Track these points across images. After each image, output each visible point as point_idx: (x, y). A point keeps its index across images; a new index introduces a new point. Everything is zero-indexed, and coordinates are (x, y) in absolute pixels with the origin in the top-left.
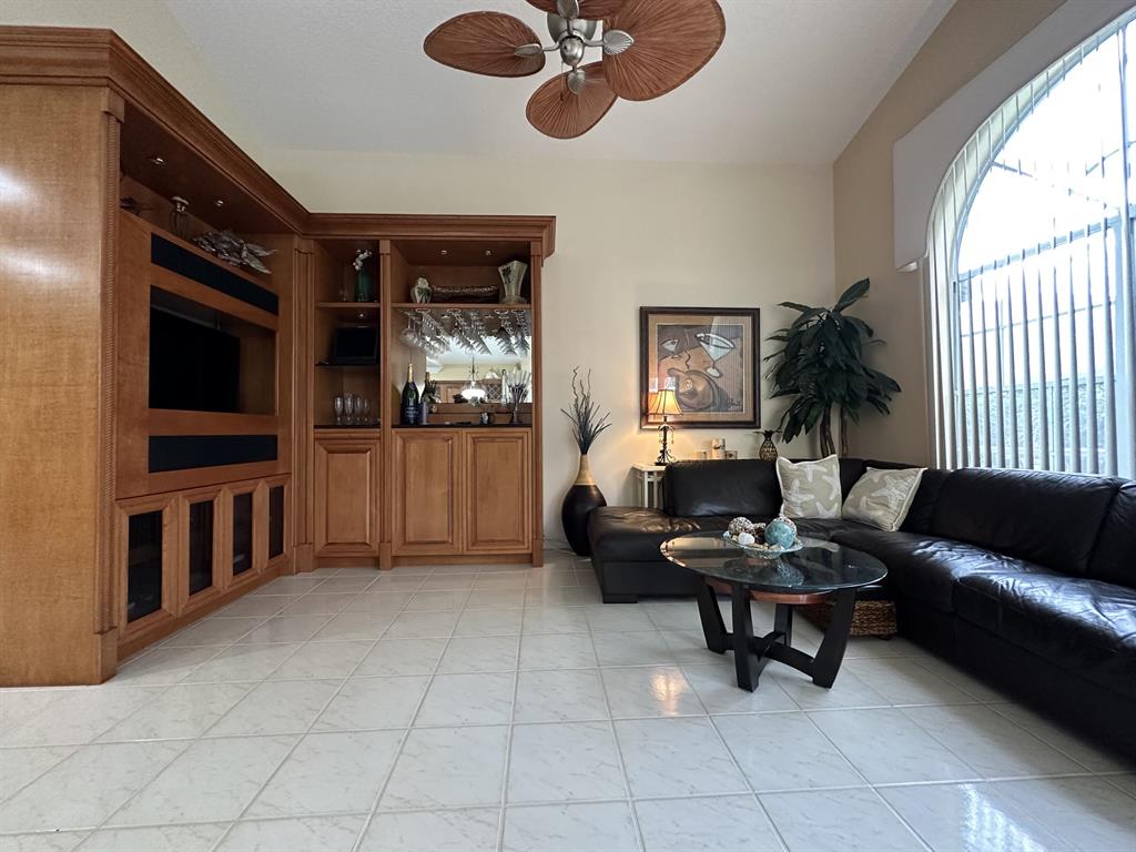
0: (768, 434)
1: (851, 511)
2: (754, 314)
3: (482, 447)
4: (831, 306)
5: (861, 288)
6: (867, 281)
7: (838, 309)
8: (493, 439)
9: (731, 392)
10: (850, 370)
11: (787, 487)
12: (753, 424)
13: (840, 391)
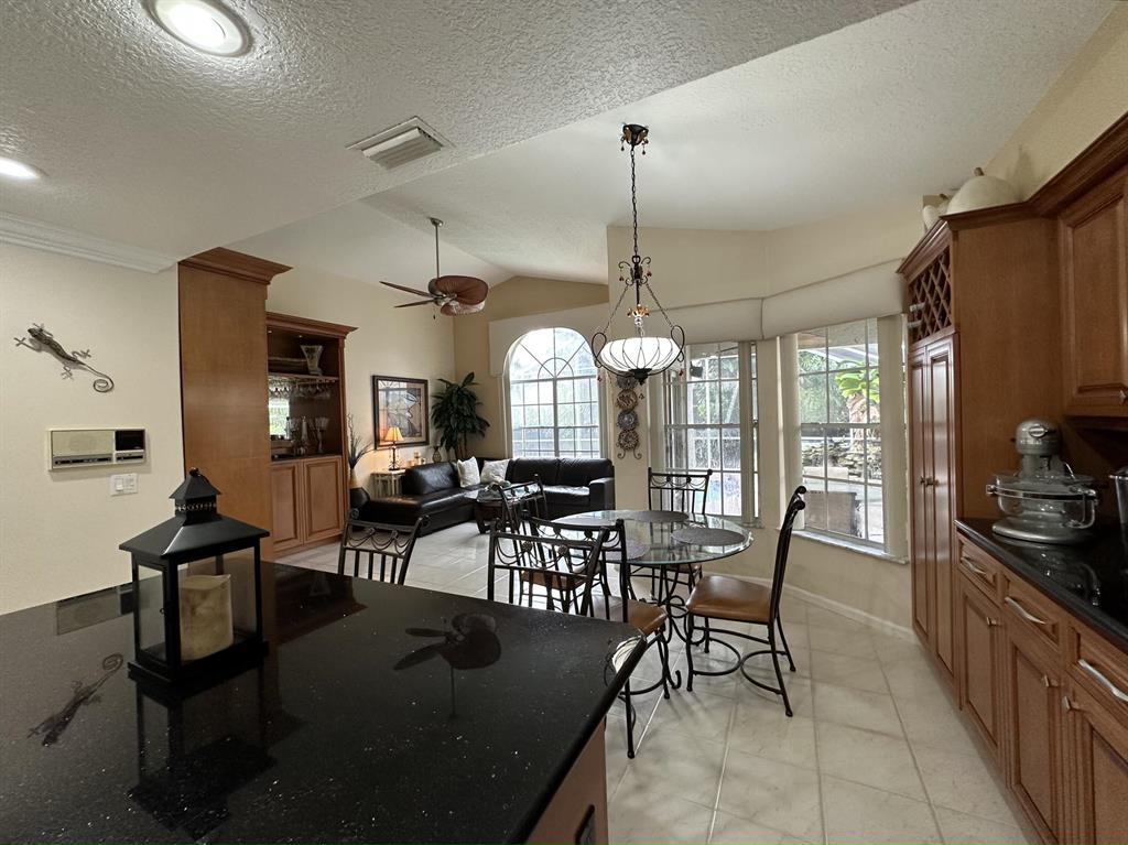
0: (436, 449)
1: (485, 479)
2: (425, 382)
3: (313, 470)
4: (460, 385)
5: (471, 376)
6: (473, 374)
7: (464, 385)
8: (318, 465)
9: (416, 425)
10: (471, 416)
11: (463, 472)
12: (426, 443)
13: (469, 426)
